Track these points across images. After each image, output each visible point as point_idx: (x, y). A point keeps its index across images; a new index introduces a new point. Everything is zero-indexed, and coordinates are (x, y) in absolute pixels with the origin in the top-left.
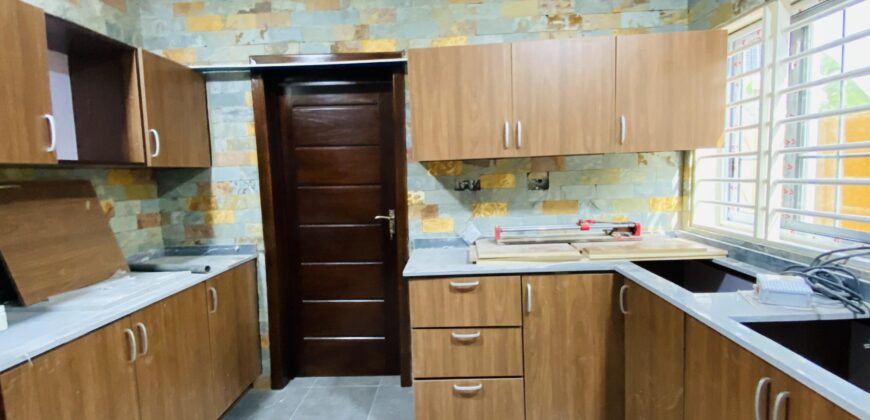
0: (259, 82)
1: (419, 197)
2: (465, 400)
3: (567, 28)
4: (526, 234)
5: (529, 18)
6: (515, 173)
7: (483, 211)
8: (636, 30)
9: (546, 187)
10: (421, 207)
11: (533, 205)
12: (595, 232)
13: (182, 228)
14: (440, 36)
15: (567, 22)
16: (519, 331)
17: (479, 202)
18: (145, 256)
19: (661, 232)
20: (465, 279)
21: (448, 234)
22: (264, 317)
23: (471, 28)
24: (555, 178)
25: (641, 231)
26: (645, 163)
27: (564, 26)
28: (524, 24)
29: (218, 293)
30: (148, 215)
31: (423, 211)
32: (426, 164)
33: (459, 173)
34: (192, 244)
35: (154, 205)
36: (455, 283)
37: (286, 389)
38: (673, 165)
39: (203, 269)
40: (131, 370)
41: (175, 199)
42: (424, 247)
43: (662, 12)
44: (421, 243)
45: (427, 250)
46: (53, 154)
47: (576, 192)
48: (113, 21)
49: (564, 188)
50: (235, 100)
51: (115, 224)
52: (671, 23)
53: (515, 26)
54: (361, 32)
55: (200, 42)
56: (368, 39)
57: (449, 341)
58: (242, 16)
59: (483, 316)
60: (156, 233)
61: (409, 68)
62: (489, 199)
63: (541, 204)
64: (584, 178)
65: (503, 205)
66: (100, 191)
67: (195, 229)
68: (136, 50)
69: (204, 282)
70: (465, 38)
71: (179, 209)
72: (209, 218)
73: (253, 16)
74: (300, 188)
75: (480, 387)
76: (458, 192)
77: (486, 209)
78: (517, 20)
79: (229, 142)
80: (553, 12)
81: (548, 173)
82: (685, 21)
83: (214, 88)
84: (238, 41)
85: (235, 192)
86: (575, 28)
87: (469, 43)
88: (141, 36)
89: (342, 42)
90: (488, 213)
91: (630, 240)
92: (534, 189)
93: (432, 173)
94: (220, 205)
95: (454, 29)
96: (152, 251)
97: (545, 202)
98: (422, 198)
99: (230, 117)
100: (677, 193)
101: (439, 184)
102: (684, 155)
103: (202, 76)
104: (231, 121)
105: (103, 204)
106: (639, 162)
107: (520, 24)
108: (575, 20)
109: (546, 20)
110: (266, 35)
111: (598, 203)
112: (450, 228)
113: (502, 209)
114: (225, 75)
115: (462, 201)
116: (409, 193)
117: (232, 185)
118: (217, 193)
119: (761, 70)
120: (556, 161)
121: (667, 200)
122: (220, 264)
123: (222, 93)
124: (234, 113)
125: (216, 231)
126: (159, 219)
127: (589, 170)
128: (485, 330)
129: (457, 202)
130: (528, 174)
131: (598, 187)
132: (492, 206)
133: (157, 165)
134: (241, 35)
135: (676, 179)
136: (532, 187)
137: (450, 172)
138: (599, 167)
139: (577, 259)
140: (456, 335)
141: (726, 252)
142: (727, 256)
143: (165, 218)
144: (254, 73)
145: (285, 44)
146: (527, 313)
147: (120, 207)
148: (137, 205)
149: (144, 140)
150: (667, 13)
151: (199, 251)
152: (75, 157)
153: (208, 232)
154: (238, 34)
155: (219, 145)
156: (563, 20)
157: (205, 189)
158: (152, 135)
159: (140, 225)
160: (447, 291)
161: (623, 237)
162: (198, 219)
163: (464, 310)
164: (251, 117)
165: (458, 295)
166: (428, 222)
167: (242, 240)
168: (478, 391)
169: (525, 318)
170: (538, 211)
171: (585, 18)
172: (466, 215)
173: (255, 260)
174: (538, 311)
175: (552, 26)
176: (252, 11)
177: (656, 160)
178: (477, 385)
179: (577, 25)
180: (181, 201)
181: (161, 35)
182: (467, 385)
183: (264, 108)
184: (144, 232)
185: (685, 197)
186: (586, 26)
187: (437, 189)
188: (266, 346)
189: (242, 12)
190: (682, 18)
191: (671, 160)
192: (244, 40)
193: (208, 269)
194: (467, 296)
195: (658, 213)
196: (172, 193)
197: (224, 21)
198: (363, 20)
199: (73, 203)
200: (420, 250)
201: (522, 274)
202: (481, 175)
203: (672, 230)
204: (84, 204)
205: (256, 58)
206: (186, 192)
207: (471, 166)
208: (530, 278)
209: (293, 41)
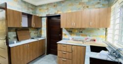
0: (47, 18)
2: (64, 61)
5: (80, 7)
6: (77, 30)
7: (72, 35)
16: (71, 53)
19: (101, 41)
22: (46, 46)
23: (72, 9)
25: (96, 41)
32: (65, 28)
37: (48, 55)
38: (104, 30)
39: (38, 39)
44: (64, 39)
46: (22, 26)
49: (85, 33)
50: (44, 20)
53: (78, 9)
60: (36, 35)
66: (30, 30)
68: (33, 15)
71: (39, 32)
73: (46, 10)
74: (51, 31)
79: (44, 25)
81: (82, 30)
84: (45, 13)
87: (71, 12)
92: (80, 33)
94: (43, 32)
97: (82, 35)
100: (105, 35)
103: (41, 17)
112: (68, 37)
113: (75, 35)
114: (44, 17)
116: (63, 32)
128: (67, 52)
131: (91, 33)
137: (68, 29)
140: (63, 52)
148: (34, 32)
151: (40, 37)
152: (27, 27)
153: (41, 35)
160: (62, 46)
164: (46, 22)
166: (65, 36)
172: (70, 36)
173: (46, 39)
175: (84, 8)
177: (101, 29)
181: (38, 13)
186: (89, 8)
187: (66, 32)
190: (107, 5)
194: (65, 47)
195: (101, 38)
198: (58, 10)
201: (72, 45)
202: (72, 30)
203: (104, 41)
204: (27, 31)
205: (47, 15)
209: (51, 13)
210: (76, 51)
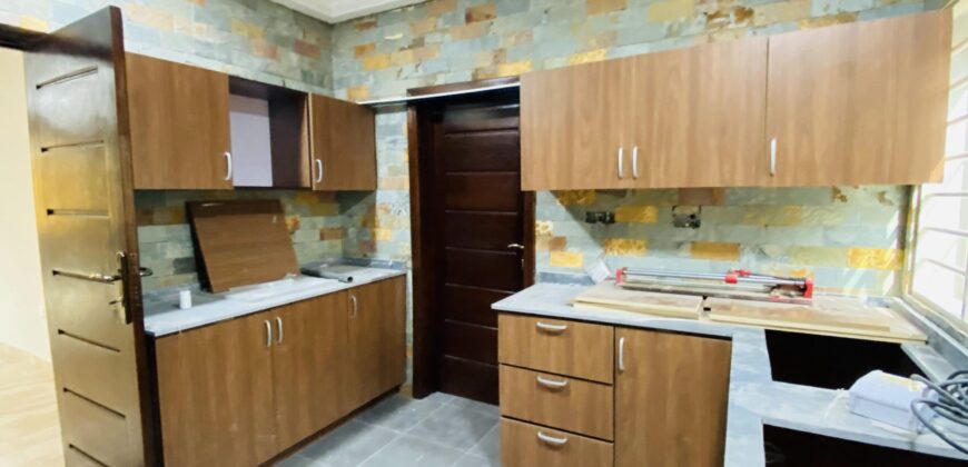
0: (413, 113)
1: (547, 227)
2: (550, 452)
3: (731, 26)
4: (668, 281)
5: (682, 19)
6: (657, 205)
7: (616, 247)
8: (836, 17)
9: (696, 225)
10: (549, 238)
11: (679, 245)
12: (742, 287)
13: (355, 241)
14: (576, 53)
15: (732, 17)
16: (610, 389)
17: (610, 239)
18: (323, 263)
19: (863, 296)
20: (554, 321)
21: (577, 271)
22: (410, 330)
23: (612, 39)
24: (708, 215)
25: (814, 292)
26: (843, 199)
27: (729, 23)
28: (675, 27)
29: (359, 301)
30: (332, 229)
31: (550, 242)
32: (557, 193)
33: (591, 202)
34: (360, 256)
35: (337, 221)
36: (541, 324)
37: (425, 400)
38: (890, 203)
39: (346, 279)
40: (268, 353)
41: (351, 216)
44: (550, 278)
45: (551, 285)
46: (231, 181)
47: (736, 233)
48: (306, 68)
49: (720, 227)
50: (394, 130)
51: (298, 237)
53: (664, 30)
54: (499, 56)
55: (371, 79)
56: (505, 62)
57: (535, 384)
58: (402, 53)
59: (571, 364)
60: (337, 246)
61: (522, 93)
62: (623, 235)
63: (689, 246)
64: (749, 215)
65: (641, 243)
66: (289, 208)
67: (365, 243)
68: (308, 94)
69: (346, 290)
70: (604, 51)
71: (353, 226)
72: (374, 235)
73: (410, 52)
74: (447, 211)
75: (563, 441)
76: (589, 225)
77: (621, 246)
78: (667, 24)
79: (390, 168)
80: (714, 7)
81: (700, 208)
83: (381, 119)
84: (398, 76)
85: (392, 213)
86: (743, 25)
87: (608, 57)
89: (481, 69)
90: (621, 251)
91: (792, 302)
92: (684, 226)
93: (562, 202)
94: (382, 224)
95: (593, 42)
96: (331, 260)
97: (693, 243)
98: (550, 229)
99: (391, 145)
100: (895, 244)
101: (569, 215)
102: (905, 191)
103: (372, 110)
104: (391, 149)
105: (289, 220)
106: (834, 198)
107: (670, 27)
108: (744, 14)
109: (704, 19)
110: (420, 69)
111: (768, 249)
112: (578, 265)
113: (639, 248)
114: (389, 108)
115: (593, 236)
116: (538, 222)
117: (391, 207)
118: (380, 213)
120: (712, 195)
121: (878, 252)
123: (387, 124)
124: (394, 142)
125: (378, 246)
126: (340, 232)
127: (759, 206)
128: (573, 381)
129: (587, 236)
130: (674, 208)
131: (769, 228)
132: (628, 243)
133: (321, 189)
134: (401, 70)
135: (894, 223)
136: (678, 223)
137: (582, 201)
138: (772, 203)
140: (541, 379)
142: (927, 343)
143: (343, 233)
144: (410, 104)
145: (434, 76)
146: (620, 372)
147: (304, 222)
148: (320, 221)
149: (312, 170)
151: (363, 263)
152: (268, 182)
153: (372, 247)
154: (398, 69)
155: (383, 171)
156: (727, 16)
157: (372, 208)
158: (317, 164)
159: (322, 237)
160: (534, 331)
161: (782, 297)
162: (366, 235)
163: (549, 354)
164: (406, 146)
165: (545, 338)
166: (555, 255)
167: (396, 257)
168: (563, 445)
169: (619, 378)
170: (685, 253)
171: (757, 11)
172: (596, 252)
173: (405, 275)
174: (633, 372)
175: (712, 26)
176: (410, 47)
177: (862, 195)
178: (563, 438)
179: (747, 21)
180: (356, 218)
181: (346, 75)
182: (552, 435)
183: (415, 136)
184: (326, 243)
185: (906, 250)
186: (758, 20)
187: (566, 219)
188: (410, 356)
189: (402, 49)
191: (886, 196)
192: (403, 75)
193: (350, 279)
194: (554, 339)
195: (861, 270)
196: (349, 212)
197: (389, 58)
198: (501, 45)
199: (261, 218)
200: (545, 284)
201: (615, 326)
202: (618, 206)
204: (272, 218)
205: (412, 92)
206: (358, 210)
207: (606, 197)
208: (625, 330)
209: (441, 72)
210: (643, 371)
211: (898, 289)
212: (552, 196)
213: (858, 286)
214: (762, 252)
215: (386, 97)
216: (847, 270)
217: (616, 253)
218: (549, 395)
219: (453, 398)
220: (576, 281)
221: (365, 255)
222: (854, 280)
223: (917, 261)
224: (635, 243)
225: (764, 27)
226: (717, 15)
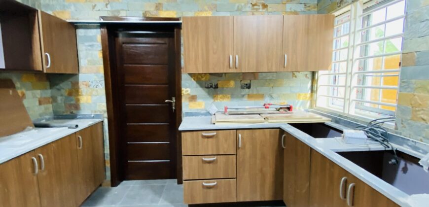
0: (105, 30)
1: (188, 91)
2: (208, 190)
3: (261, 10)
4: (239, 110)
5: (243, 4)
6: (235, 80)
7: (219, 99)
8: (293, 12)
9: (249, 87)
10: (189, 96)
11: (243, 96)
12: (272, 109)
13: (63, 105)
14: (199, 11)
15: (261, 7)
16: (235, 156)
17: (217, 94)
18: (43, 119)
19: (302, 110)
20: (210, 131)
21: (202, 110)
22: (107, 151)
23: (214, 8)
24: (254, 83)
25: (293, 109)
26: (296, 77)
27: (259, 9)
28: (240, 7)
29: (82, 139)
30: (45, 98)
31: (189, 98)
32: (191, 75)
33: (207, 80)
34: (69, 113)
35: (48, 93)
36: (204, 134)
37: (119, 186)
38: (308, 78)
39: (74, 126)
40: (35, 178)
41: (59, 90)
42: (190, 116)
43: (305, 5)
44: (188, 114)
45: (191, 117)
47: (263, 90)
49: (257, 88)
50: (91, 39)
51: (26, 103)
52: (309, 10)
53: (236, 8)
54: (158, 7)
55: (73, 8)
56: (162, 10)
57: (201, 162)
59: (218, 149)
60: (49, 108)
61: (183, 26)
62: (222, 93)
63: (247, 96)
64: (267, 83)
65: (229, 96)
66: (18, 85)
67: (71, 105)
68: (37, 11)
69: (75, 133)
70: (211, 13)
71: (62, 95)
72: (78, 100)
75: (215, 183)
76: (207, 90)
77: (221, 98)
78: (237, 5)
79: (89, 61)
80: (254, 2)
81: (250, 81)
82: (316, 9)
83: (80, 32)
84: (93, 8)
85: (92, 87)
86: (264, 10)
87: (213, 15)
88: (40, 3)
89: (149, 11)
90: (221, 100)
91: (287, 113)
92: (244, 88)
93: (194, 79)
94: (84, 93)
95: (206, 8)
97: (248, 95)
98: (189, 92)
99: (89, 48)
100: (310, 92)
101: (198, 85)
102: (313, 73)
103: (74, 26)
104: (89, 50)
105: (19, 92)
106: (293, 76)
107: (238, 7)
108: (265, 6)
109: (251, 5)
110: (108, 6)
111: (274, 95)
112: (203, 107)
113: (228, 98)
114: (87, 26)
115: (209, 94)
116: (183, 89)
117: (90, 83)
118: (82, 88)
119: (349, 34)
120: (254, 75)
121: (305, 94)
122: (83, 124)
123: (85, 35)
124: (91, 46)
125: (82, 106)
126: (51, 100)
127: (270, 80)
128: (218, 156)
129: (206, 94)
130: (241, 81)
131: (274, 88)
132: (224, 96)
133: (49, 72)
134: (95, 5)
135: (309, 85)
136: (242, 87)
137: (203, 79)
138: (274, 78)
139: (263, 122)
140: (204, 159)
141: (331, 119)
142: (331, 121)
143: (54, 99)
144: (102, 25)
145: (118, 11)
146: (239, 148)
147: (29, 93)
148: (38, 93)
149: (42, 59)
150: (308, 5)
151: (73, 117)
152: (4, 67)
153: (77, 107)
154: (94, 5)
155: (83, 62)
156: (259, 6)
158: (46, 56)
159: (40, 103)
160: (200, 137)
161: (284, 112)
162: (72, 100)
163: (209, 147)
164: (100, 48)
165: (206, 140)
166: (192, 104)
167: (95, 112)
168: (215, 185)
169: (238, 150)
170: (245, 100)
171: (269, 6)
172: (211, 101)
173: (103, 122)
174: (244, 147)
175: (254, 9)
177: (301, 75)
178: (215, 182)
179: (266, 9)
180: (63, 91)
181: (51, 3)
182: (209, 183)
183: (107, 43)
184: (43, 107)
185: (313, 94)
186: (270, 9)
187: (197, 87)
188: (108, 165)
190: (314, 8)
191: (308, 76)
192: (97, 8)
193: (77, 126)
194: (210, 140)
195: (301, 101)
198: (159, 1)
199: (3, 91)
200: (188, 117)
201: (237, 129)
202: (219, 81)
203: (307, 109)
204: (9, 93)
205: (103, 18)
206: (65, 86)
207: (213, 77)
208: (240, 131)
209: (123, 10)
210: (248, 146)
211: (311, 106)
212: (189, 77)
213: (300, 106)
214: (271, 96)
215: (83, 19)
216: (297, 101)
217: (219, 101)
218: (208, 165)
219: (135, 181)
220: (202, 114)
221: (72, 113)
222: (299, 105)
223: (318, 96)
224: (226, 96)
225: (271, 12)
226: (255, 5)
